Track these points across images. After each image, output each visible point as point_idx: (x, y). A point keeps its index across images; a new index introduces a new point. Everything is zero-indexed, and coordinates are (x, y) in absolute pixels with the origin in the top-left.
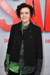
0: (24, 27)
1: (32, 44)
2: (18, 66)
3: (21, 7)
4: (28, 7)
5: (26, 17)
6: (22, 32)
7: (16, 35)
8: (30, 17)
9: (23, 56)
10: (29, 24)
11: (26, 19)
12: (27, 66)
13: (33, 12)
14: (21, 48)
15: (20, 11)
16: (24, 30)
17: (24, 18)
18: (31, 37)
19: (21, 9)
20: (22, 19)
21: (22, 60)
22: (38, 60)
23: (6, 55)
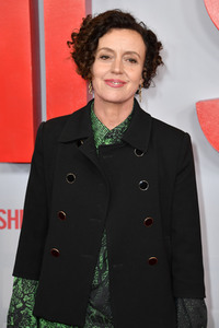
1: (149, 222)
18: (144, 186)
21: (95, 311)
23: (15, 284)
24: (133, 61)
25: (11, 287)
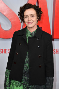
0: (30, 34)
1: (40, 57)
2: (22, 87)
3: (24, 9)
4: (33, 8)
5: (32, 21)
6: (28, 41)
7: (20, 44)
8: (37, 20)
9: (27, 72)
10: (37, 30)
11: (31, 24)
12: (33, 85)
13: (41, 13)
14: (26, 61)
15: (23, 14)
16: (29, 38)
17: (29, 22)
18: (39, 47)
19: (24, 11)
20: (27, 24)
21: (26, 78)
22: (47, 78)
23: (6, 71)
24: (33, 16)
25: (5, 72)
